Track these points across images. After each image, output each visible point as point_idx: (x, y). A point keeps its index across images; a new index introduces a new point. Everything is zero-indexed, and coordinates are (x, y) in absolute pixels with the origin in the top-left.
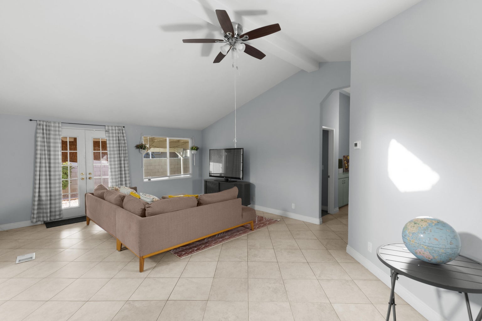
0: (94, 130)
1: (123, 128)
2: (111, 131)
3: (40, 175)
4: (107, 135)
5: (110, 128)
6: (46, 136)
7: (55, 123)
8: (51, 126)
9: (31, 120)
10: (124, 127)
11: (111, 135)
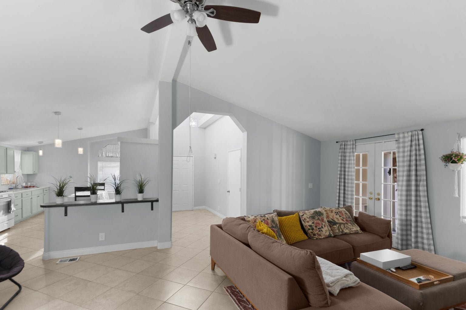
0: (383, 141)
1: (420, 132)
2: (401, 140)
3: (339, 188)
4: (397, 145)
5: (401, 136)
6: (344, 154)
7: (350, 141)
8: (348, 145)
9: (337, 142)
10: (422, 130)
11: (401, 145)
